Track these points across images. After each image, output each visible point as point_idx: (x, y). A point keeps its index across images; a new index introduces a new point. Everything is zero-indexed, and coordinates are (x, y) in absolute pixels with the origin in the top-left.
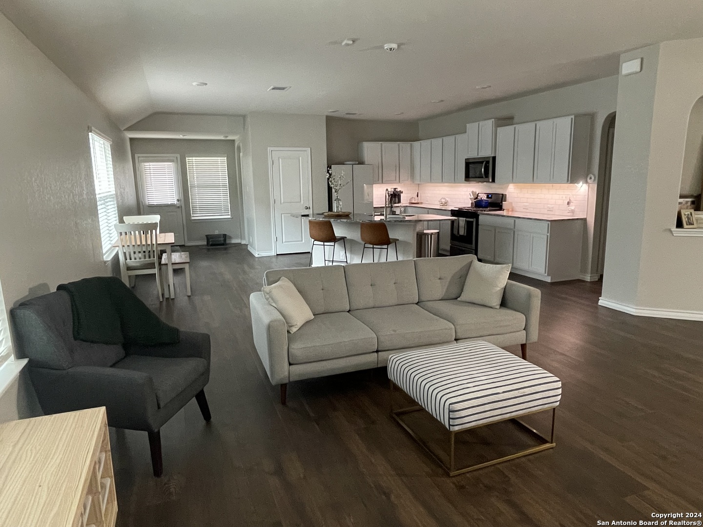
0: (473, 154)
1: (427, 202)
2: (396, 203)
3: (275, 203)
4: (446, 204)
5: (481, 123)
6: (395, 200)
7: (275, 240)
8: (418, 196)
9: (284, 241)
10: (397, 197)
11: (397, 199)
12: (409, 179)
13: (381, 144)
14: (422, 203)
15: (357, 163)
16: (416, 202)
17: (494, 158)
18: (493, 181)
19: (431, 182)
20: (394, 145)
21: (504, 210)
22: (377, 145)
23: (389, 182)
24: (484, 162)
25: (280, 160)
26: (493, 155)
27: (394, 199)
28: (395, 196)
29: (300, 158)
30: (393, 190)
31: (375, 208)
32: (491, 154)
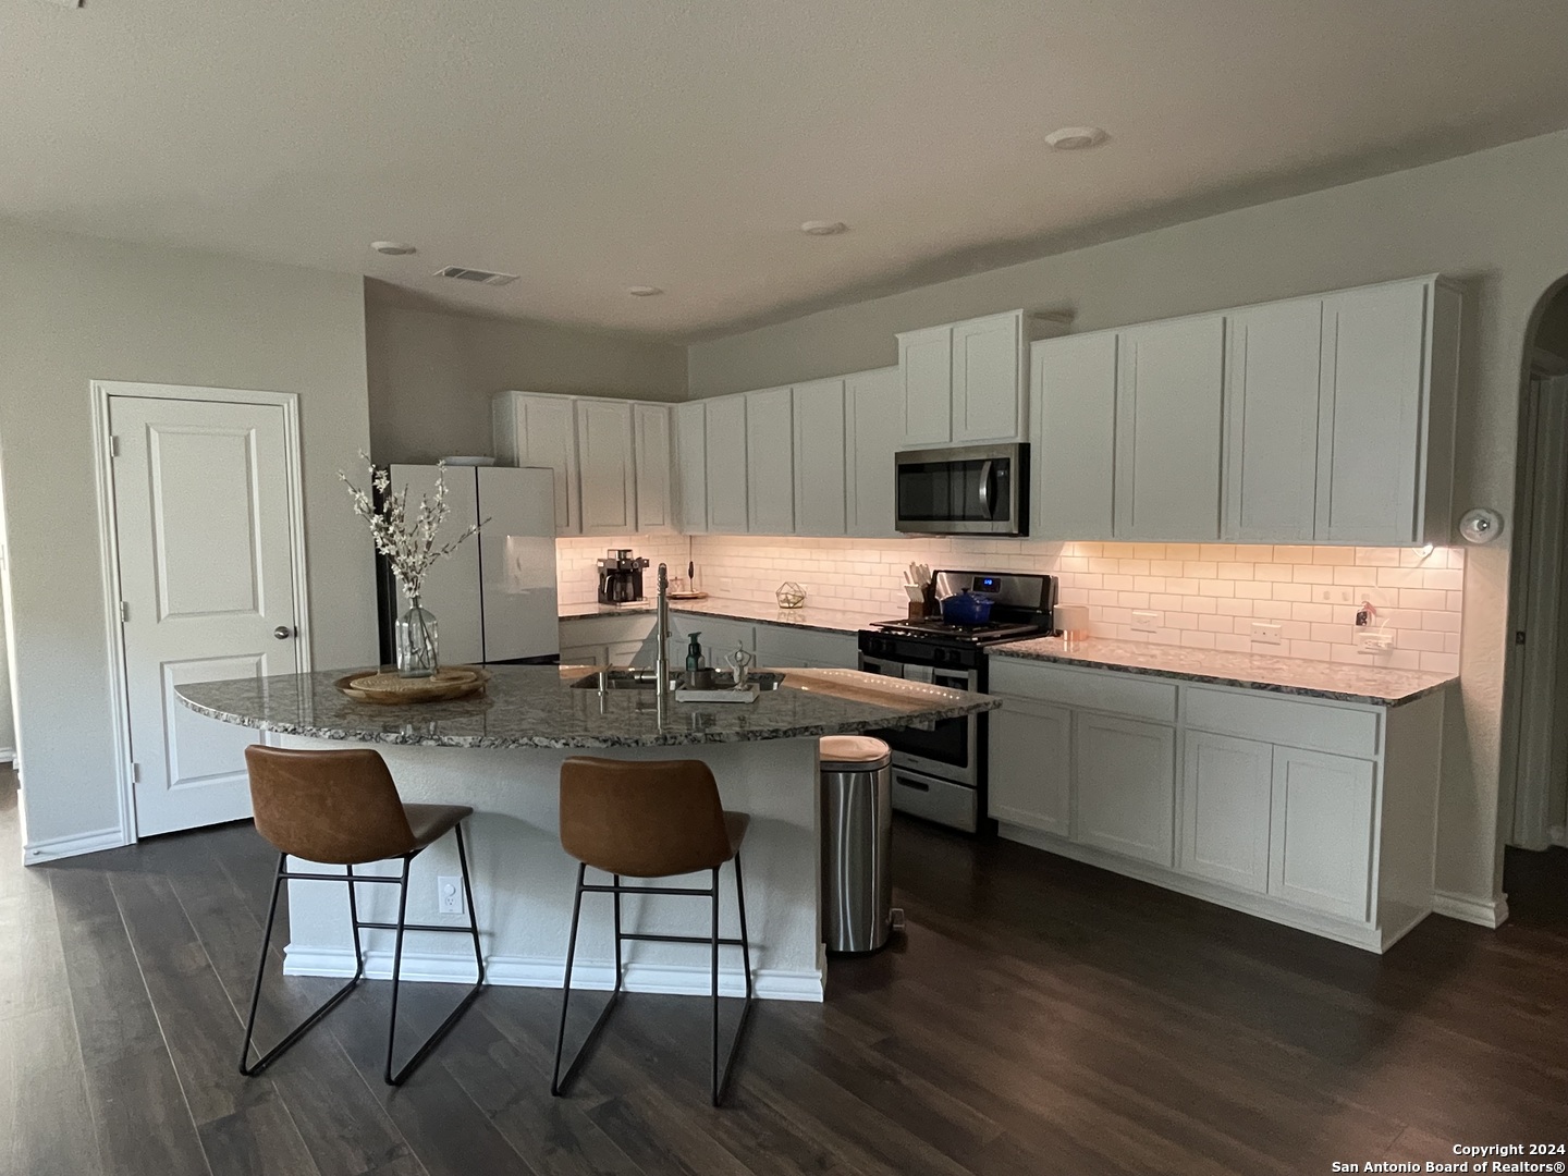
0: (931, 435)
1: (723, 594)
2: (626, 600)
3: (126, 618)
4: (797, 602)
5: (963, 328)
6: (624, 589)
7: (130, 779)
8: (691, 575)
9: (175, 778)
10: (630, 578)
11: (630, 586)
12: (668, 521)
13: (575, 401)
14: (705, 597)
15: (492, 460)
16: (688, 593)
17: (1024, 450)
18: (1024, 530)
19: (748, 530)
20: (621, 409)
21: (1059, 634)
22: (562, 404)
23: (602, 529)
24: (983, 461)
25: (154, 435)
26: (1020, 439)
27: (618, 586)
28: (621, 579)
29: (253, 432)
30: (615, 556)
31: (562, 619)
32: (1013, 433)
